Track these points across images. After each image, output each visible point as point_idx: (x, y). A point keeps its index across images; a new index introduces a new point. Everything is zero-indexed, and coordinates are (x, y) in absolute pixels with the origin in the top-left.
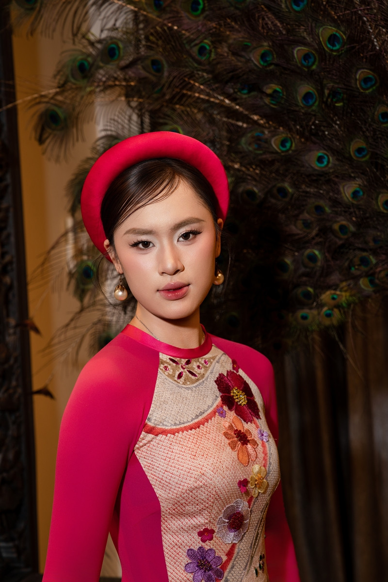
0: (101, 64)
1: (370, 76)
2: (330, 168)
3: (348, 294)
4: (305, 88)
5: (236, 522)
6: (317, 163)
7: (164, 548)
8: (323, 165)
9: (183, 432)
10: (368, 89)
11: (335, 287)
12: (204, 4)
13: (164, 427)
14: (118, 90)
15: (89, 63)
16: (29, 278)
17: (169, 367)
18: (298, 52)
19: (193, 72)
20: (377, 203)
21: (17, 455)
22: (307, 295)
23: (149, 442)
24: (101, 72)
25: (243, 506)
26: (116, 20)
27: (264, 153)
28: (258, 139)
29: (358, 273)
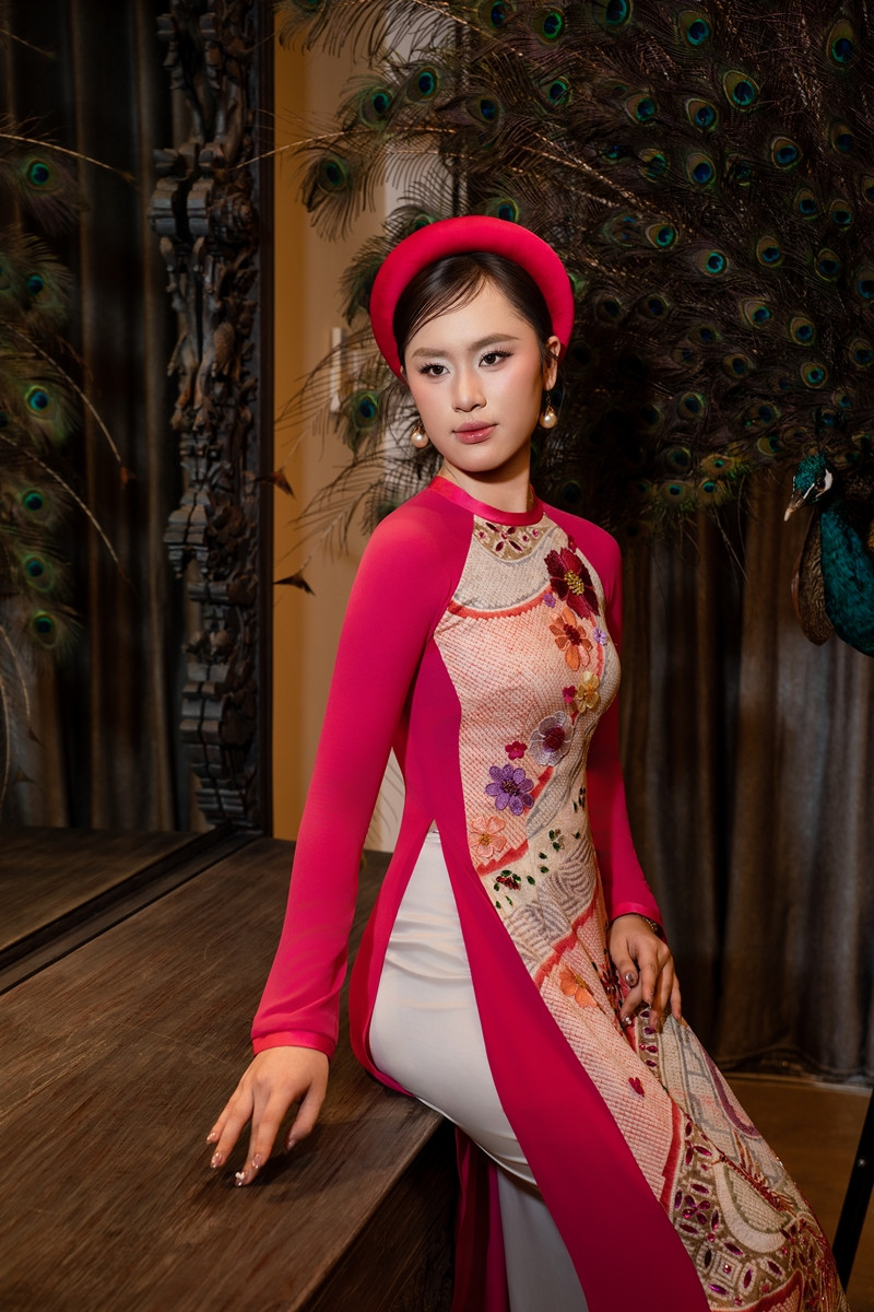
0: (408, 101)
1: (790, 147)
2: (726, 275)
3: (739, 460)
4: (698, 157)
5: (555, 740)
6: (708, 266)
7: (461, 763)
8: (716, 271)
9: (499, 617)
10: (786, 165)
11: (721, 448)
12: (564, 24)
13: (474, 609)
14: (429, 139)
15: (390, 98)
16: (277, 415)
17: (486, 534)
18: (691, 104)
19: (540, 122)
20: (789, 329)
21: (249, 669)
22: (681, 458)
23: (454, 625)
24: (407, 110)
25: (565, 721)
26: (433, 38)
27: (635, 247)
28: (627, 226)
29: (756, 429)
